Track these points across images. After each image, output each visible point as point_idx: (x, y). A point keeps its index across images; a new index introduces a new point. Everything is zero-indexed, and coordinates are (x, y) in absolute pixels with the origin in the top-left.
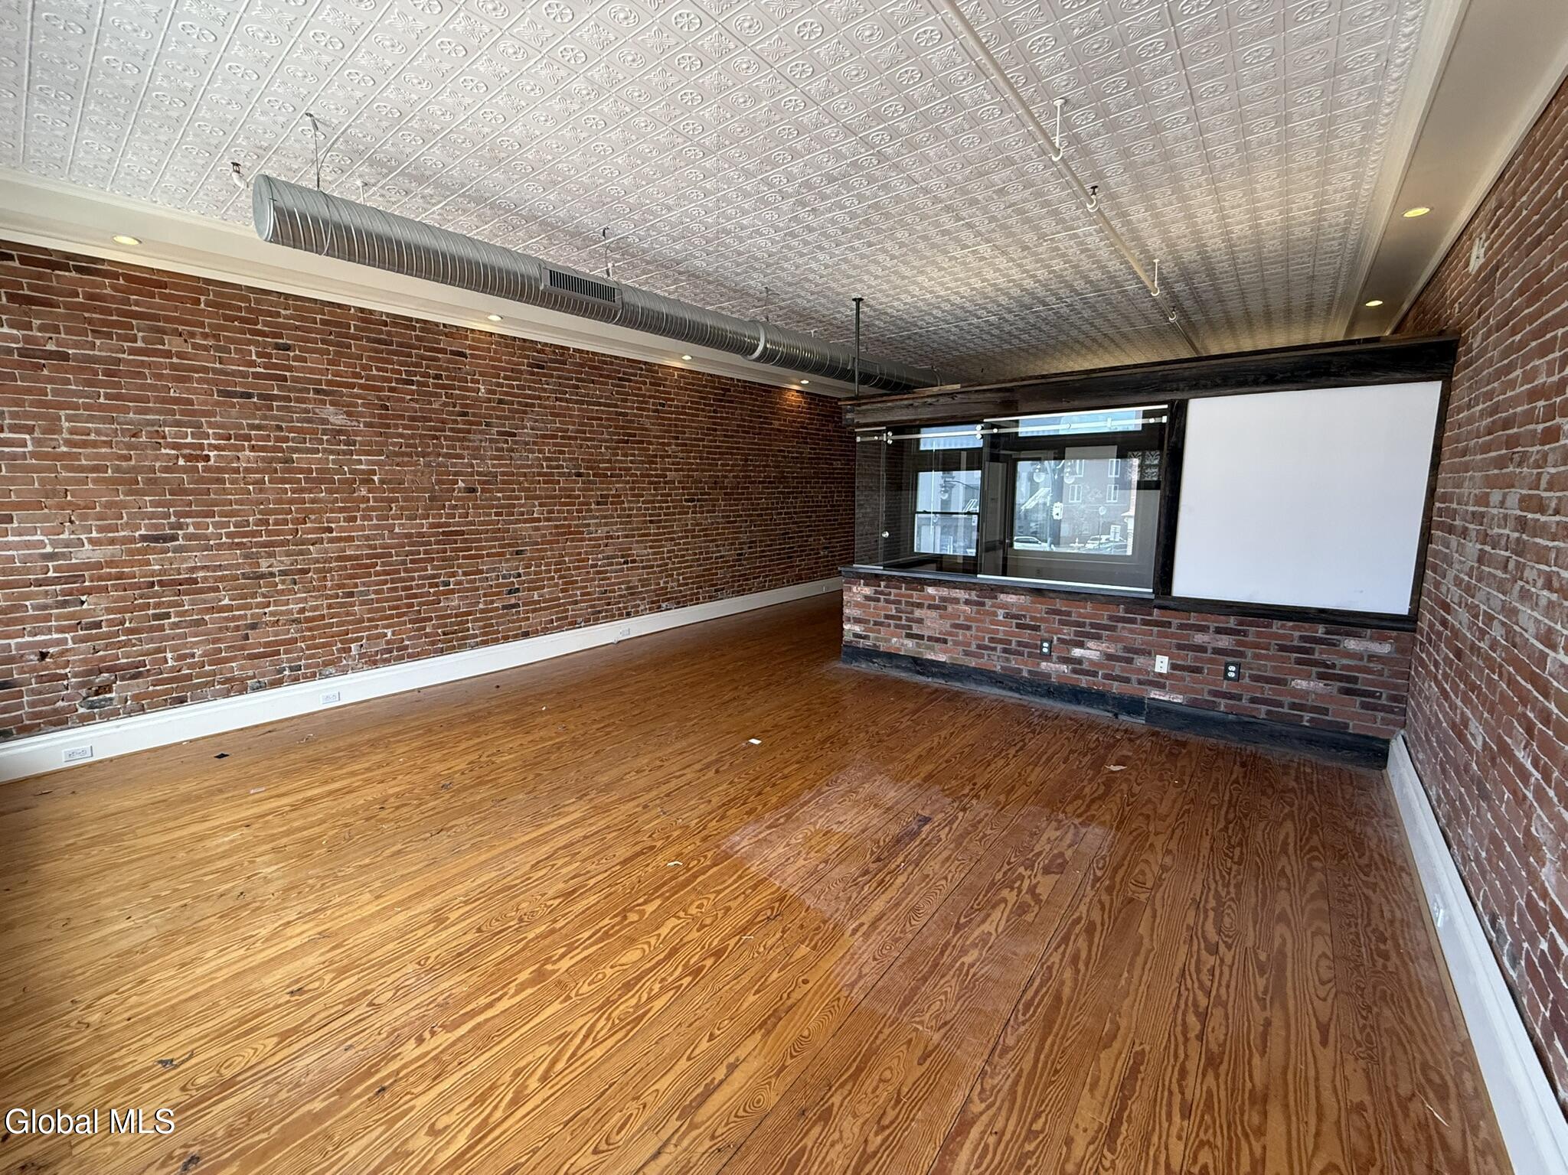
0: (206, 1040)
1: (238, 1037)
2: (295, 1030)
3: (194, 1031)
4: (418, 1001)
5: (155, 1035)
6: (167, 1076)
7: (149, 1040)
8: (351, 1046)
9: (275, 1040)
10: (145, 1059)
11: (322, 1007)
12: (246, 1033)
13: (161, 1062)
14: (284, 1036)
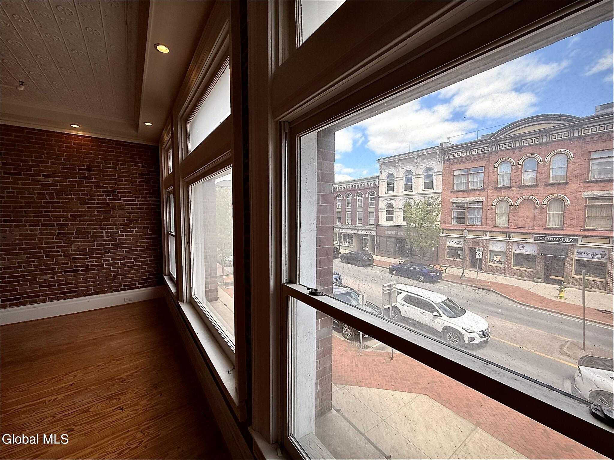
0: (109, 415)
1: (99, 414)
2: (83, 412)
3: (111, 420)
4: (42, 414)
5: (122, 421)
6: (122, 404)
7: (125, 419)
8: (73, 402)
9: (90, 410)
10: (127, 412)
11: (68, 420)
12: (96, 415)
13: (123, 410)
14: (87, 411)
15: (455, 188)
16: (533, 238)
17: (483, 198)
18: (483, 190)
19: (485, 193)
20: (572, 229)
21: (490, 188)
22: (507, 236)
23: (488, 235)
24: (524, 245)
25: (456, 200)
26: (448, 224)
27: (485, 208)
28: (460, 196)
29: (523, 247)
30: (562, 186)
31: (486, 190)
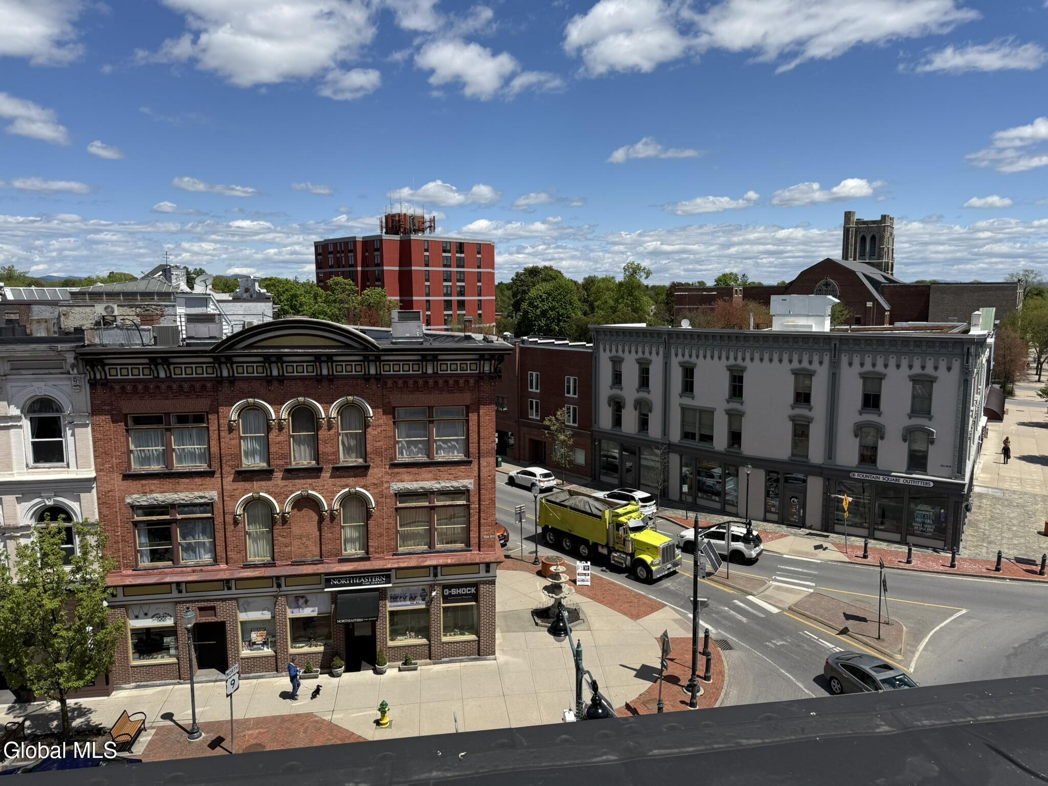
15: (136, 468)
16: (323, 581)
17: (214, 494)
18: (211, 474)
19: (216, 480)
20: (381, 555)
21: (226, 469)
22: (275, 585)
23: (233, 587)
24: (309, 597)
25: (144, 500)
26: (127, 566)
27: (219, 520)
28: (153, 488)
29: (306, 602)
30: (360, 470)
31: (218, 475)
